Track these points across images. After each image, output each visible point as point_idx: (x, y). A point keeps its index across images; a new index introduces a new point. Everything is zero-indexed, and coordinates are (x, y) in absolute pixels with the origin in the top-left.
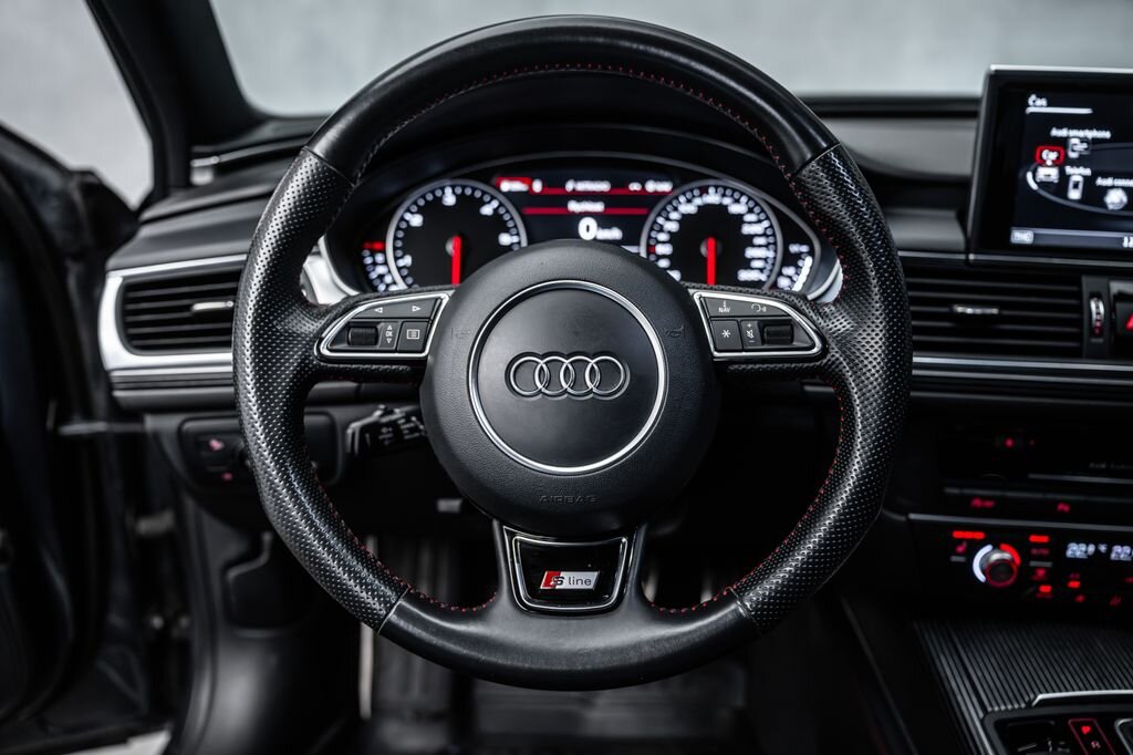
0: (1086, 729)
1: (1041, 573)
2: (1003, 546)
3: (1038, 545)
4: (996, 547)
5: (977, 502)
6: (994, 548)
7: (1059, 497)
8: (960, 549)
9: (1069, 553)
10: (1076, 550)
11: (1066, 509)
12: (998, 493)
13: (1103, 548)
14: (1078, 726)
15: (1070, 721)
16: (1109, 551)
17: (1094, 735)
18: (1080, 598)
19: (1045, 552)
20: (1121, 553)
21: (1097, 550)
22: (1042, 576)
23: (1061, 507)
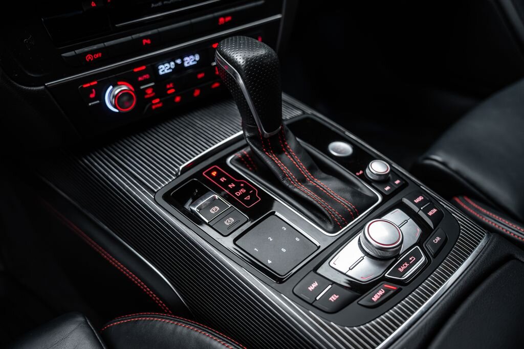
0: (214, 174)
1: (149, 91)
2: (119, 83)
3: (141, 73)
4: (115, 85)
5: (89, 58)
6: (114, 87)
7: (142, 35)
8: (92, 96)
9: (161, 73)
10: (164, 69)
11: (149, 41)
12: (101, 45)
13: (179, 61)
14: (209, 174)
15: (203, 174)
16: (183, 62)
17: (220, 175)
18: (178, 99)
19: (147, 76)
20: (190, 61)
21: (176, 64)
22: (151, 94)
23: (145, 41)
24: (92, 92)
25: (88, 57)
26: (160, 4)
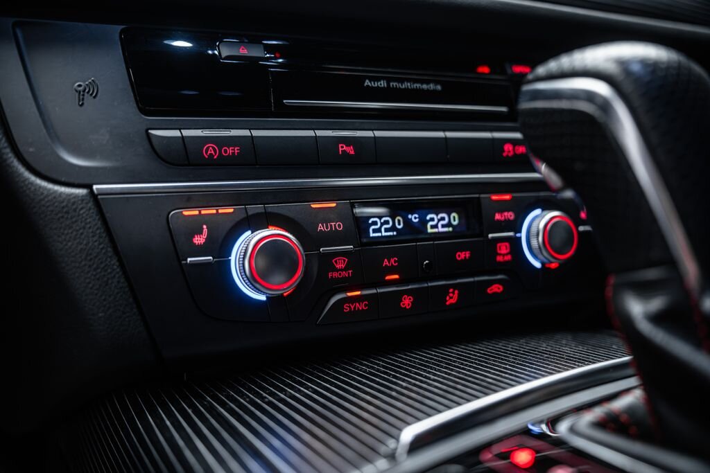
3: (324, 216)
13: (414, 218)
16: (423, 221)
20: (439, 223)
21: (407, 222)
22: (341, 270)
23: (342, 148)
24: (200, 233)
25: (208, 148)
26: (383, 84)
